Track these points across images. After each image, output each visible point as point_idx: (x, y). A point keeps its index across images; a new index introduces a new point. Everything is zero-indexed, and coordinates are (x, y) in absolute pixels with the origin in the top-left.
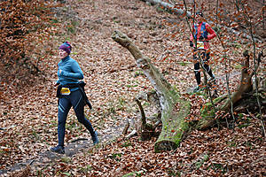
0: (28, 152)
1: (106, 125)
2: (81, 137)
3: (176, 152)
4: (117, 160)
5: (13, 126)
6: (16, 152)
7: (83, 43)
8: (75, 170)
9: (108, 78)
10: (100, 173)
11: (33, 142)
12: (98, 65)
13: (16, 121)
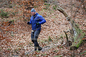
0: (27, 50)
1: (58, 42)
2: (48, 46)
3: (77, 50)
4: (56, 52)
5: (24, 41)
6: (23, 50)
7: (58, 14)
8: (40, 54)
9: (64, 26)
10: (49, 56)
11: (30, 47)
12: (62, 22)
13: (26, 40)
